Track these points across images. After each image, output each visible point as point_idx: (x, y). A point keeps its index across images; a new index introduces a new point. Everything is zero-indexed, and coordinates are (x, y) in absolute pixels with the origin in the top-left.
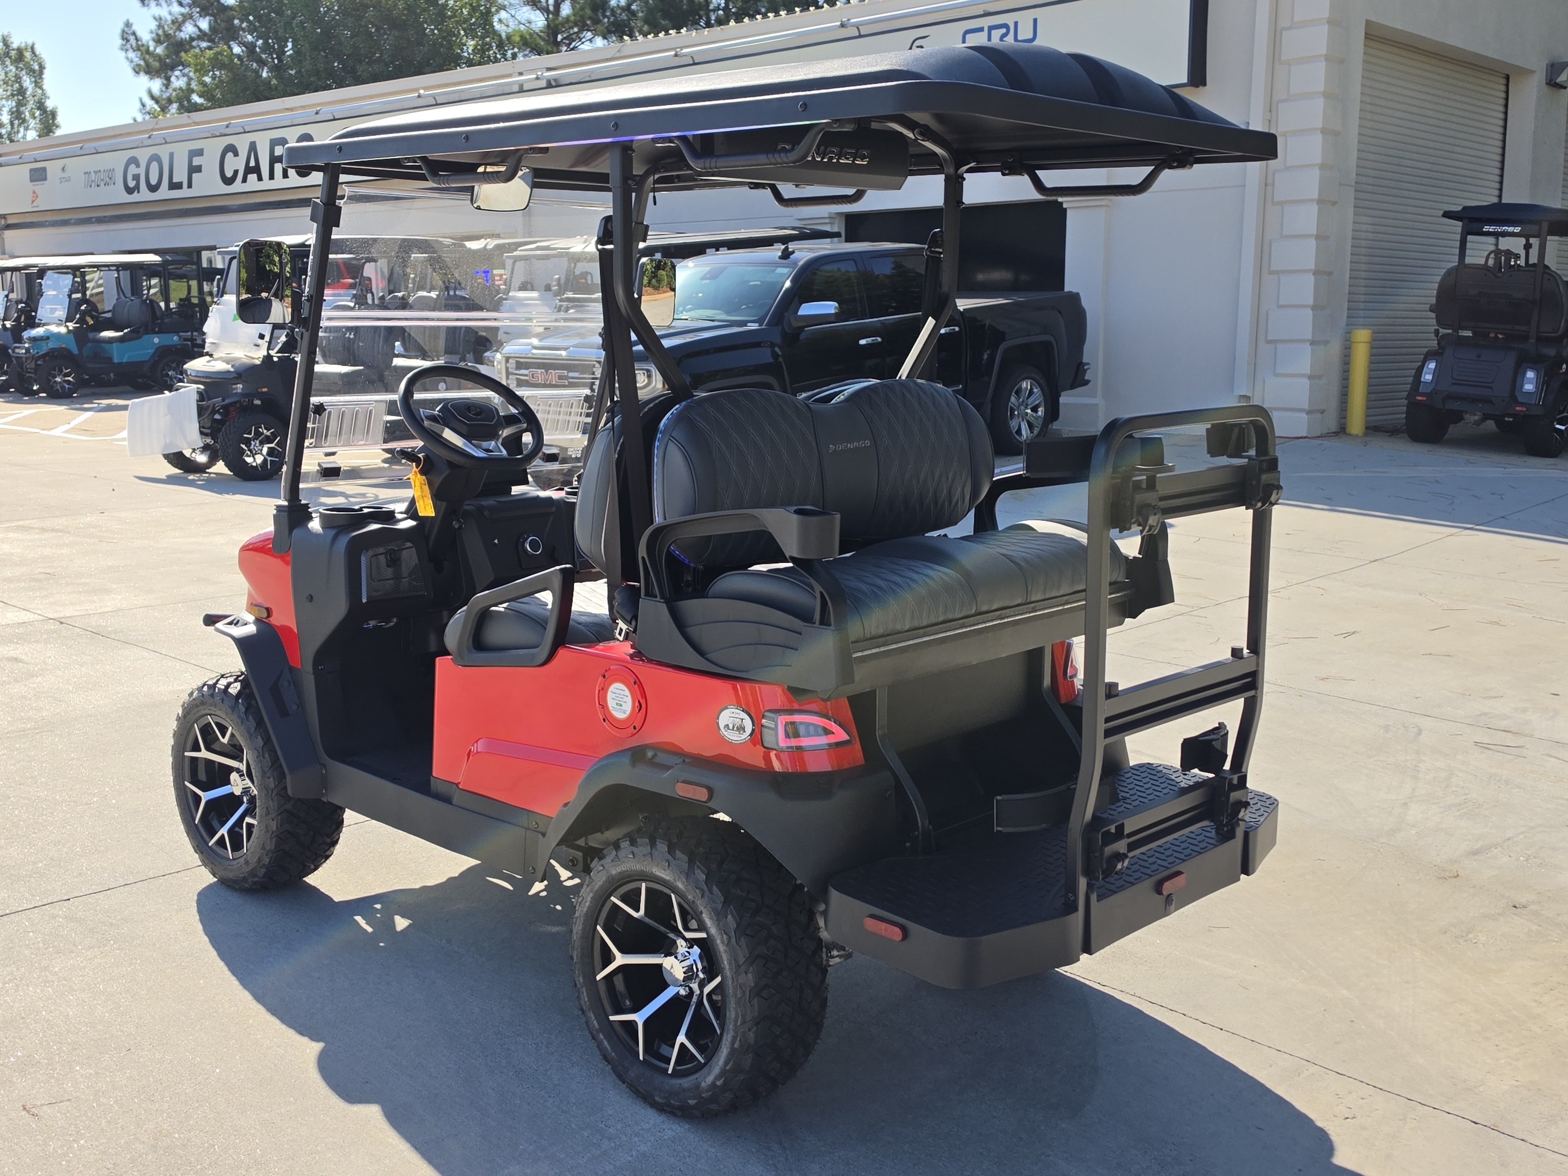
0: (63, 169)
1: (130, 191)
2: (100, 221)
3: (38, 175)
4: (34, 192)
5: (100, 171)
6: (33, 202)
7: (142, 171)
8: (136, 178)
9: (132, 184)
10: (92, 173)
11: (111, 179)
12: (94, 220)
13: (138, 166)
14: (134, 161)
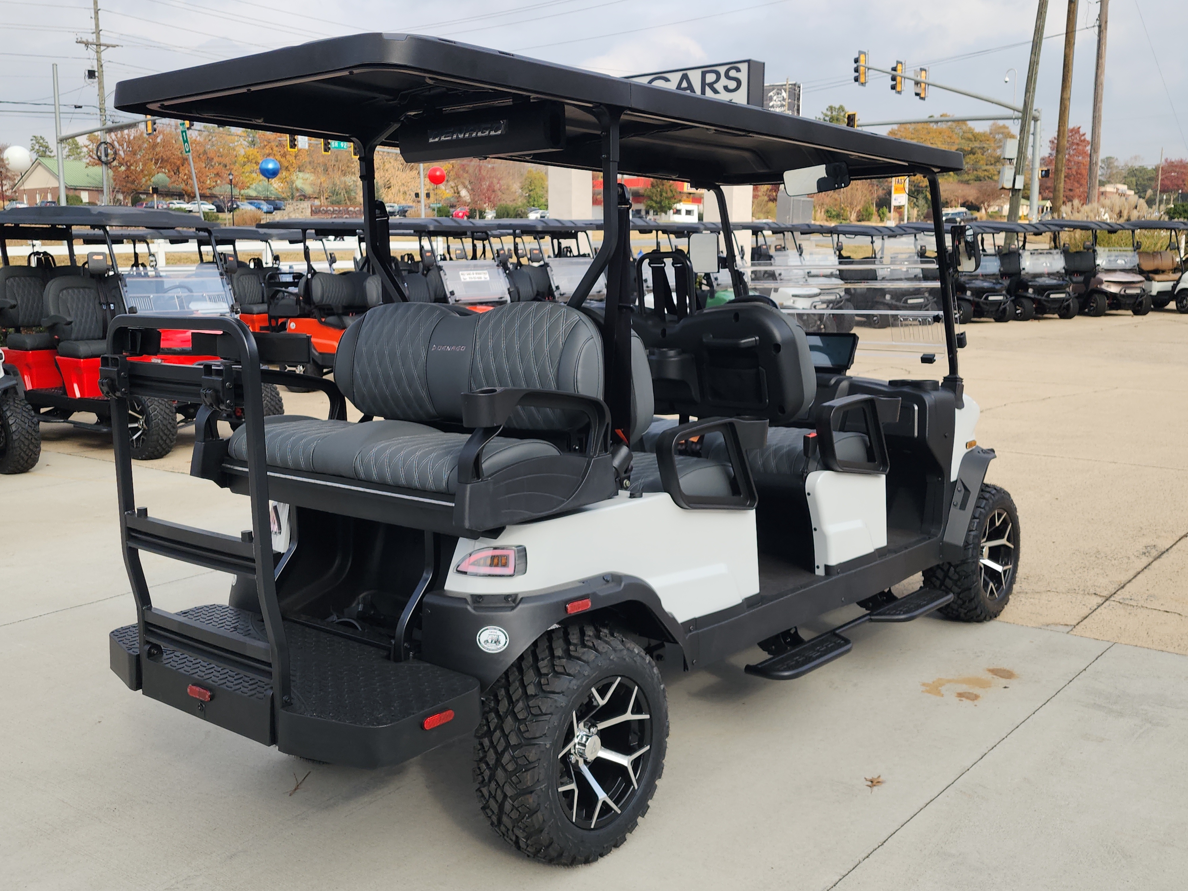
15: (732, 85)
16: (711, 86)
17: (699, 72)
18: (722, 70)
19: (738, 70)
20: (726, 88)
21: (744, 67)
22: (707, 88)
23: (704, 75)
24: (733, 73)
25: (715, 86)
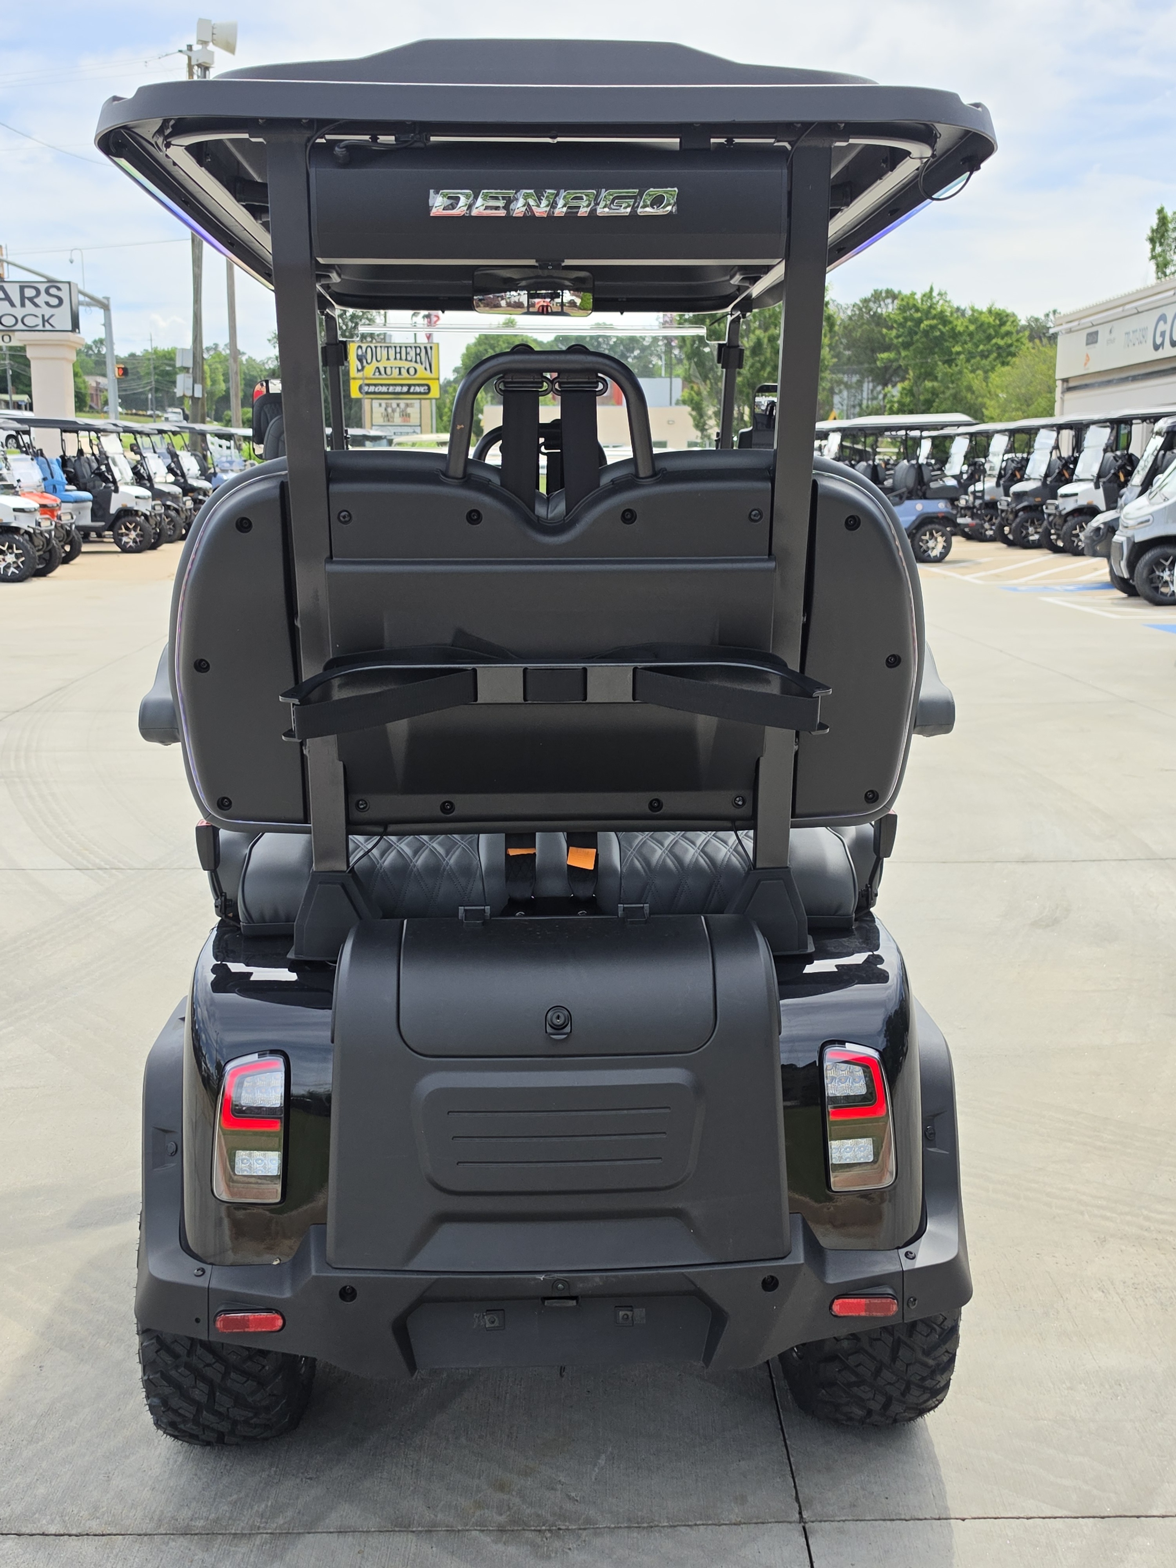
0: (1111, 332)
1: (1156, 347)
2: (1135, 379)
3: (1092, 338)
4: (1087, 356)
5: (1137, 331)
6: (1086, 364)
7: (1167, 328)
8: (1163, 334)
9: (1159, 341)
10: (1131, 333)
11: (1143, 337)
12: (1130, 379)
13: (1165, 322)
14: (1163, 318)
15: (55, 302)
16: (31, 299)
17: (17, 286)
18: (42, 288)
19: (59, 289)
20: (47, 304)
21: (65, 287)
22: (27, 302)
23: (22, 289)
24: (53, 291)
25: (36, 300)
